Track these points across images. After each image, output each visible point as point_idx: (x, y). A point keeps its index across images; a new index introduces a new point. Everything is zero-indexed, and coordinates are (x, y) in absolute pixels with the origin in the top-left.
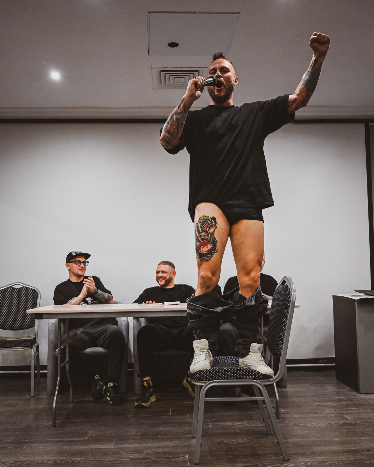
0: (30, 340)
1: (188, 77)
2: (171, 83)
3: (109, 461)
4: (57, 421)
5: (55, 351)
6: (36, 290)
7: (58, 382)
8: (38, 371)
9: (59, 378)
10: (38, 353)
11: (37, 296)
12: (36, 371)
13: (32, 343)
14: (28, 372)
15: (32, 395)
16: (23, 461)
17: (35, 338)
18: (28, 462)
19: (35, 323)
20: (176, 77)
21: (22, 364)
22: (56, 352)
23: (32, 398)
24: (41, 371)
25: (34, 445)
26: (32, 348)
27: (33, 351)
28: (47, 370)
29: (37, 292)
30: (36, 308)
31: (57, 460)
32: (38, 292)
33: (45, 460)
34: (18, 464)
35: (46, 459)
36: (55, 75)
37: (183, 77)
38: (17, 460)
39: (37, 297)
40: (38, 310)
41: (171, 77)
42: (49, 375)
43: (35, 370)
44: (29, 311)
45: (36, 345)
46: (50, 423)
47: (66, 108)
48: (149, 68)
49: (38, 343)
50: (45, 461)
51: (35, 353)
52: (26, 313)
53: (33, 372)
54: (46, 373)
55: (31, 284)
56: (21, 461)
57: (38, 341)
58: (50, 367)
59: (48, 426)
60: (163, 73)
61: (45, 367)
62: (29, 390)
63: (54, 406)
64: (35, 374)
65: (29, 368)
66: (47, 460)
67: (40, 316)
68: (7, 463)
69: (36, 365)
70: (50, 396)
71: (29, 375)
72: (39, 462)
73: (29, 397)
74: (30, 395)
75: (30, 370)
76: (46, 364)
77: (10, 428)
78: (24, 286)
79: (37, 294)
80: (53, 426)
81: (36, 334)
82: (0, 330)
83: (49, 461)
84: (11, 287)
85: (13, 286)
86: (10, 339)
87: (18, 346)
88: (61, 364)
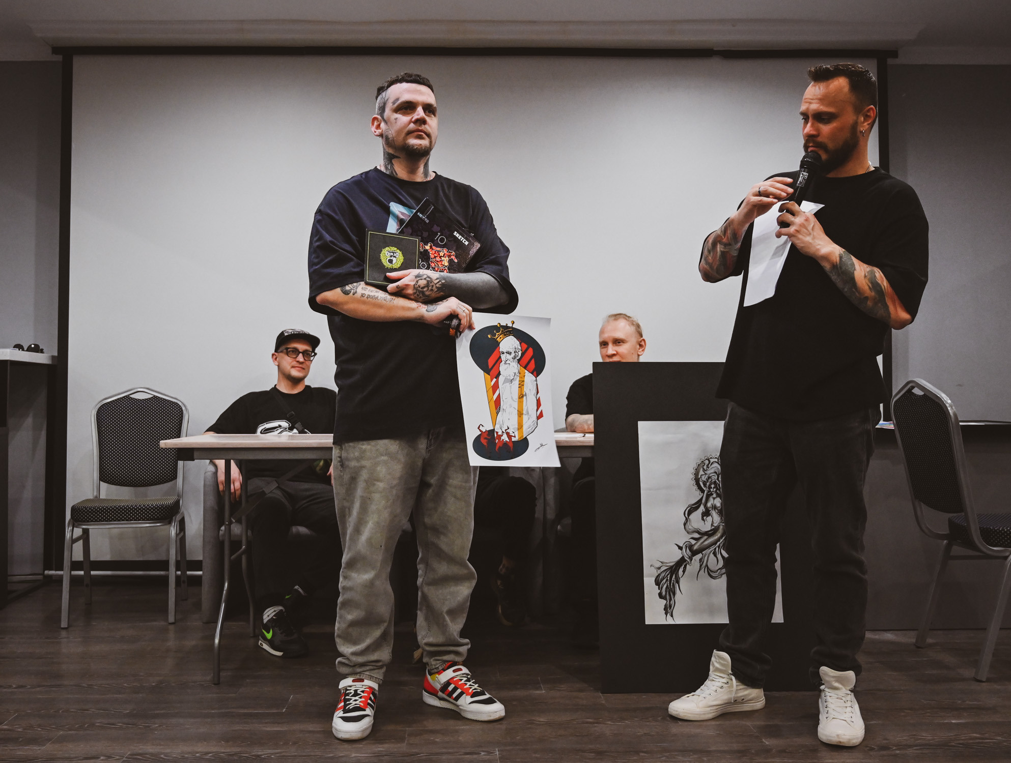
0: (166, 506)
4: (222, 674)
5: (219, 530)
6: (180, 404)
7: (224, 592)
8: (184, 573)
9: (226, 585)
10: (182, 534)
11: (182, 416)
12: (179, 573)
13: (170, 513)
14: (162, 573)
15: (171, 619)
16: (152, 754)
17: (178, 502)
18: (162, 756)
19: (176, 473)
21: (152, 557)
22: (221, 533)
23: (171, 627)
24: (189, 573)
25: (174, 721)
26: (170, 523)
27: (173, 531)
28: (201, 570)
29: (181, 409)
30: (180, 437)
31: (222, 752)
32: (184, 408)
33: (198, 753)
34: (141, 759)
35: (200, 750)
38: (140, 751)
39: (182, 420)
40: (185, 441)
42: (206, 580)
43: (177, 569)
44: (165, 443)
45: (179, 517)
46: (209, 678)
49: (183, 513)
50: (197, 755)
51: (177, 535)
52: (160, 446)
53: (173, 573)
54: (200, 577)
55: (169, 391)
57: (183, 509)
58: (207, 564)
59: (203, 683)
61: (197, 565)
62: (164, 610)
63: (217, 641)
64: (177, 577)
65: (164, 565)
66: (202, 752)
67: (188, 453)
68: (118, 757)
69: (179, 559)
70: (207, 623)
71: (166, 578)
72: (186, 756)
73: (163, 623)
74: (168, 620)
75: (167, 569)
76: (201, 558)
77: (125, 685)
78: (154, 396)
79: (182, 413)
80: (214, 684)
81: (180, 496)
82: (104, 486)
83: (207, 753)
84: (127, 397)
85: (131, 396)
86: (125, 504)
87: (141, 518)
88: (231, 556)
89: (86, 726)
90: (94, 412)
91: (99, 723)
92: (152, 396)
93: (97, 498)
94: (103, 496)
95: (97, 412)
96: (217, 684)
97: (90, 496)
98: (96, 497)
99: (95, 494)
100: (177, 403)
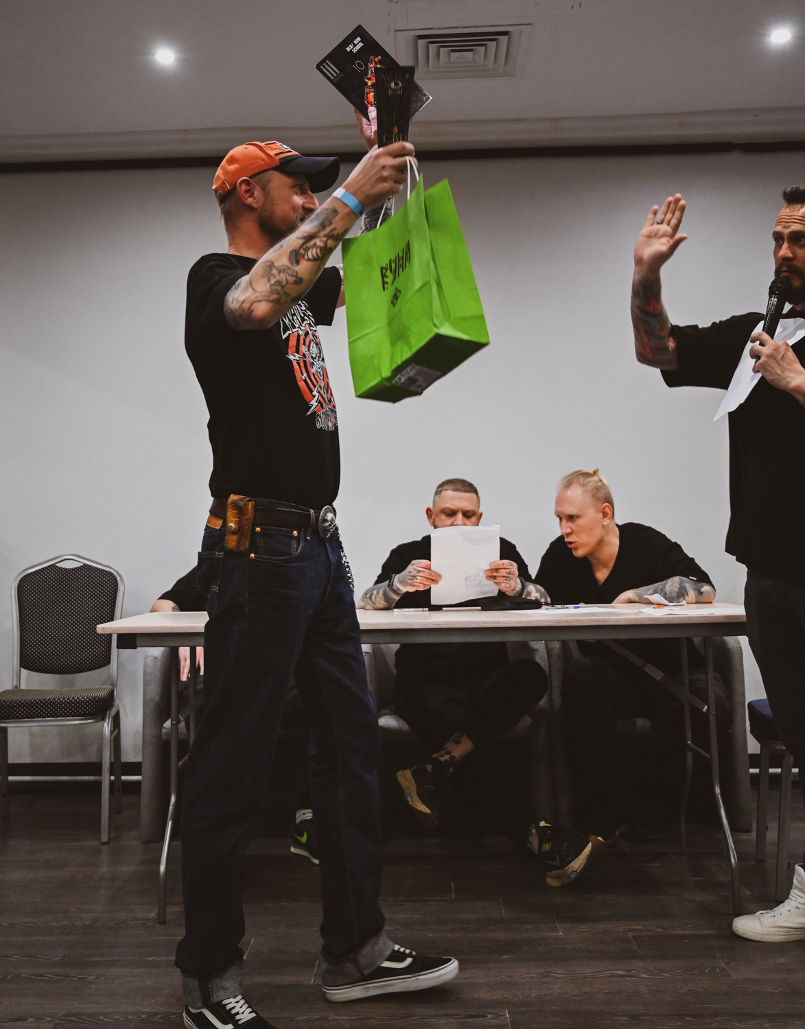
0: (99, 699)
1: (483, 48)
2: (441, 64)
3: (305, 1020)
4: (169, 910)
5: (161, 727)
6: (115, 573)
7: (171, 807)
8: (118, 778)
9: (173, 798)
10: (116, 732)
11: (117, 588)
12: (112, 778)
13: (102, 707)
14: (92, 778)
15: (104, 838)
16: (89, 1015)
17: (111, 693)
18: (101, 1018)
19: (110, 656)
20: (453, 51)
21: (79, 759)
22: (164, 730)
23: (105, 848)
24: (124, 778)
25: (114, 971)
26: (103, 719)
27: (107, 727)
28: (140, 774)
29: (116, 579)
30: (112, 620)
31: (173, 1014)
32: (118, 578)
33: (143, 1013)
34: (77, 1022)
35: (146, 1010)
36: (165, 56)
37: (471, 50)
38: (76, 1011)
39: (117, 592)
40: (120, 625)
41: (442, 49)
42: (146, 789)
43: (111, 774)
44: (103, 628)
45: (113, 712)
46: (152, 915)
47: (186, 131)
48: (389, 31)
49: (118, 705)
50: (143, 1016)
51: (112, 732)
52: (96, 632)
53: (107, 778)
54: (138, 783)
55: (102, 558)
56: (84, 1015)
57: (117, 702)
58: (147, 768)
59: (146, 922)
60: (421, 43)
61: (135, 768)
62: (95, 825)
63: (162, 868)
64: (112, 783)
65: (96, 768)
66: (150, 1013)
67: (129, 640)
68: (49, 1019)
69: (113, 760)
70: (146, 842)
71: (98, 786)
72: (130, 1017)
73: (95, 843)
74: (100, 838)
75: (99, 773)
76: (139, 759)
77: (53, 924)
78: (85, 564)
79: (117, 585)
80: (160, 923)
81: (114, 685)
82: (24, 672)
83: (156, 1014)
84: (53, 566)
85: (57, 565)
86: (51, 697)
87: (70, 714)
88: (178, 762)
89: (10, 977)
90: (15, 585)
91: (24, 973)
92: (82, 564)
93: (17, 689)
94: (23, 687)
95: (19, 584)
96: (163, 922)
97: (8, 686)
98: (16, 687)
99: (15, 683)
100: (110, 572)
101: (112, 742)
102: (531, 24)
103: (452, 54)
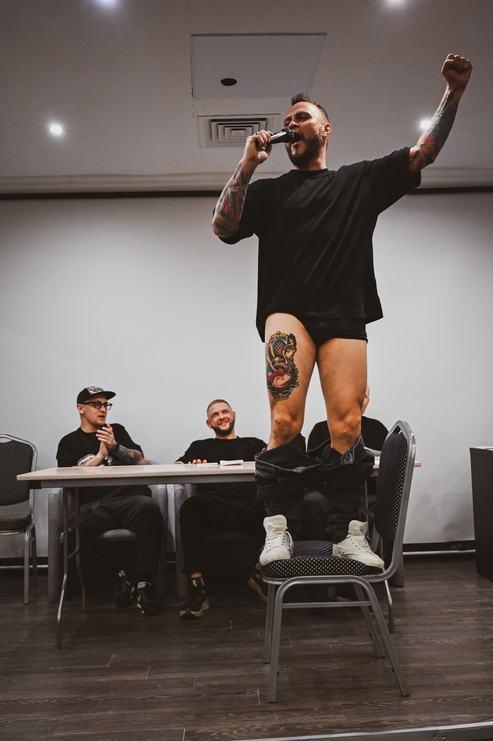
0: (22, 520)
1: (251, 128)
2: (226, 137)
4: (63, 641)
5: (60, 535)
6: (31, 445)
7: (64, 581)
8: (35, 566)
9: (65, 577)
10: (33, 539)
11: (33, 454)
12: (31, 566)
13: (24, 524)
14: (19, 567)
15: (26, 601)
17: (30, 516)
18: (21, 702)
19: (29, 495)
20: (233, 130)
21: (11, 555)
22: (61, 537)
23: (26, 607)
24: (38, 566)
25: (29, 676)
26: (25, 532)
27: (27, 537)
28: (47, 564)
29: (32, 449)
30: (30, 472)
31: (63, 699)
32: (33, 448)
34: (6, 706)
35: (47, 697)
36: (56, 129)
37: (244, 129)
38: (6, 699)
39: (32, 456)
40: (34, 475)
41: (226, 128)
42: (51, 573)
43: (30, 564)
44: (21, 477)
45: (31, 527)
46: (54, 644)
47: (71, 176)
48: (194, 116)
49: (34, 524)
50: (46, 701)
51: (30, 539)
52: (16, 480)
53: (27, 567)
54: (46, 569)
55: (23, 436)
56: (11, 701)
57: (34, 521)
58: (52, 560)
59: (49, 648)
60: (213, 124)
61: (44, 560)
62: (21, 594)
63: (59, 617)
64: (30, 570)
65: (20, 561)
67: (37, 484)
69: (31, 556)
70: (52, 603)
71: (22, 572)
72: (38, 702)
73: (21, 604)
74: (23, 601)
75: (23, 564)
76: (47, 555)
78: (12, 440)
79: (33, 452)
80: (58, 648)
81: (31, 512)
83: (53, 699)
87: (4, 529)
88: (68, 555)
92: (10, 440)
96: (60, 648)
100: (28, 445)
101: (31, 544)
102: (279, 114)
103: (232, 131)
